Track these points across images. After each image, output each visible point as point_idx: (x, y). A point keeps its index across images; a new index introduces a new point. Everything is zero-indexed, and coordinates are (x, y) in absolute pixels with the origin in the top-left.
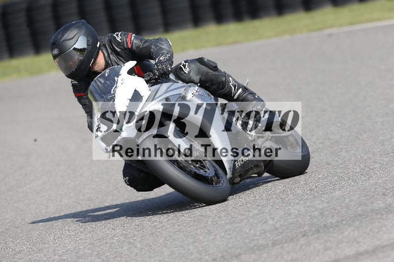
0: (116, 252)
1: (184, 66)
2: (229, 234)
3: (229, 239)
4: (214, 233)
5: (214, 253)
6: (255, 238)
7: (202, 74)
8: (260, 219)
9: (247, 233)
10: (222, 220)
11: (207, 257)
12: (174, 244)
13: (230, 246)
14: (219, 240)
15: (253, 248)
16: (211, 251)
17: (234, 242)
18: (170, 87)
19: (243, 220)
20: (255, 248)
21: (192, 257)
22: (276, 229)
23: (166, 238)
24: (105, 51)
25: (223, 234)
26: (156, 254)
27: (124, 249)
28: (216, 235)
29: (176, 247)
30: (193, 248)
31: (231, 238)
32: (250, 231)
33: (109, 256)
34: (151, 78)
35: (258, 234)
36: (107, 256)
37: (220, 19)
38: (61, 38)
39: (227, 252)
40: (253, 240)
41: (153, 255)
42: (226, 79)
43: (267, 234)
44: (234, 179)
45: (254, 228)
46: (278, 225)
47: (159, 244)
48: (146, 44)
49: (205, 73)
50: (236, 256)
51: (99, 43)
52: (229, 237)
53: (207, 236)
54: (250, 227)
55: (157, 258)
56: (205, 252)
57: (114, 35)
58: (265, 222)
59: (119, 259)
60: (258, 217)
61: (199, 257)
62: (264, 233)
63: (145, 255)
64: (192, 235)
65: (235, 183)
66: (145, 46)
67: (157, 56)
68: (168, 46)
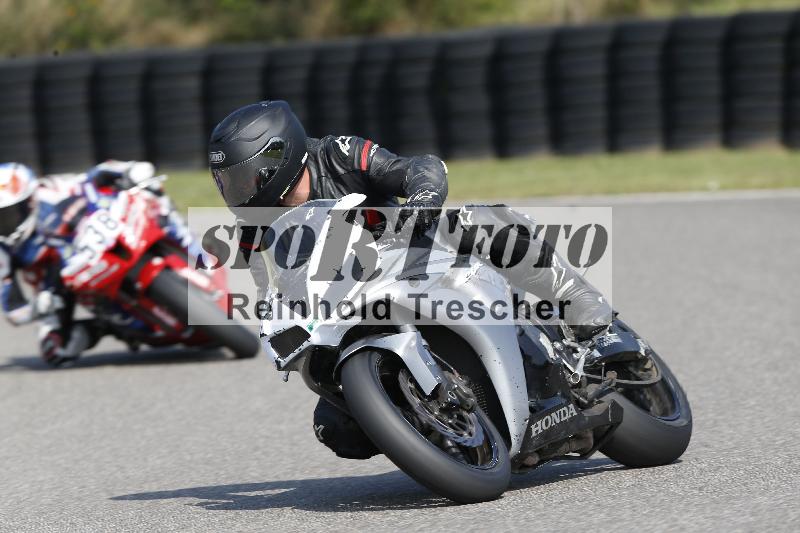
24: (313, 170)
38: (234, 134)
44: (525, 458)
48: (397, 167)
51: (306, 156)
57: (337, 141)
65: (527, 466)
66: (395, 168)
67: (413, 192)
68: (438, 175)
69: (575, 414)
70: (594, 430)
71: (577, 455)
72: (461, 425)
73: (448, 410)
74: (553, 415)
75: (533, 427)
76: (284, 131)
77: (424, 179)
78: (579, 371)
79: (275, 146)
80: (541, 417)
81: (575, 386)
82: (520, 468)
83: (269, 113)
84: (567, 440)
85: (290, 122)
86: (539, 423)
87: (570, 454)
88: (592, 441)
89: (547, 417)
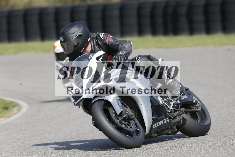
24: (92, 43)
37: (154, 33)
38: (67, 32)
65: (153, 137)
68: (128, 46)
69: (169, 121)
70: (176, 126)
72: (128, 124)
73: (125, 119)
74: (161, 121)
75: (153, 125)
76: (83, 31)
77: (124, 47)
78: (171, 108)
79: (80, 36)
80: (156, 122)
81: (169, 113)
82: (150, 138)
83: (78, 25)
84: (168, 129)
85: (84, 28)
86: (156, 124)
87: (169, 133)
89: (159, 122)
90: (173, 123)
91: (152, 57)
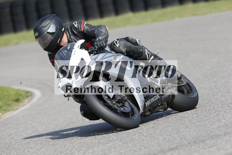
0: (131, 138)
1: (116, 42)
2: (198, 128)
3: (198, 131)
4: (189, 128)
5: (189, 139)
6: (214, 130)
7: (127, 48)
8: (217, 119)
9: (209, 127)
10: (195, 119)
11: (185, 142)
12: (166, 134)
13: (199, 135)
14: (193, 131)
15: (212, 137)
16: (188, 138)
17: (201, 133)
18: (104, 56)
19: (207, 120)
20: (214, 136)
21: (177, 141)
22: (227, 125)
23: (161, 130)
24: (67, 33)
25: (195, 128)
26: (155, 139)
27: (136, 136)
28: (190, 129)
29: (167, 136)
30: (177, 136)
31: (200, 130)
32: (211, 126)
33: (127, 141)
34: (93, 50)
35: (215, 128)
36: (126, 140)
38: (40, 26)
39: (197, 138)
40: (213, 132)
41: (153, 140)
42: (143, 51)
43: (221, 128)
44: (145, 113)
45: (213, 125)
46: (227, 123)
47: (157, 133)
48: (93, 29)
49: (129, 47)
50: (202, 141)
51: (63, 29)
52: (198, 130)
53: (185, 129)
54: (211, 124)
55: (155, 142)
56: (184, 139)
57: (74, 23)
58: (220, 121)
59: (133, 142)
60: (216, 118)
61: (181, 141)
62: (219, 127)
63: (148, 140)
64: (176, 129)
65: (147, 116)
66: (92, 30)
67: (98, 36)
68: (105, 30)
69: (159, 97)
70: (166, 102)
71: (163, 110)
72: (123, 106)
73: (119, 102)
74: (152, 99)
75: (146, 103)
76: (55, 22)
80: (148, 100)
82: (144, 116)
83: (49, 18)
84: (158, 106)
86: (148, 102)
87: (160, 110)
88: (167, 106)
89: (150, 100)
90: (163, 98)
91: (130, 39)
